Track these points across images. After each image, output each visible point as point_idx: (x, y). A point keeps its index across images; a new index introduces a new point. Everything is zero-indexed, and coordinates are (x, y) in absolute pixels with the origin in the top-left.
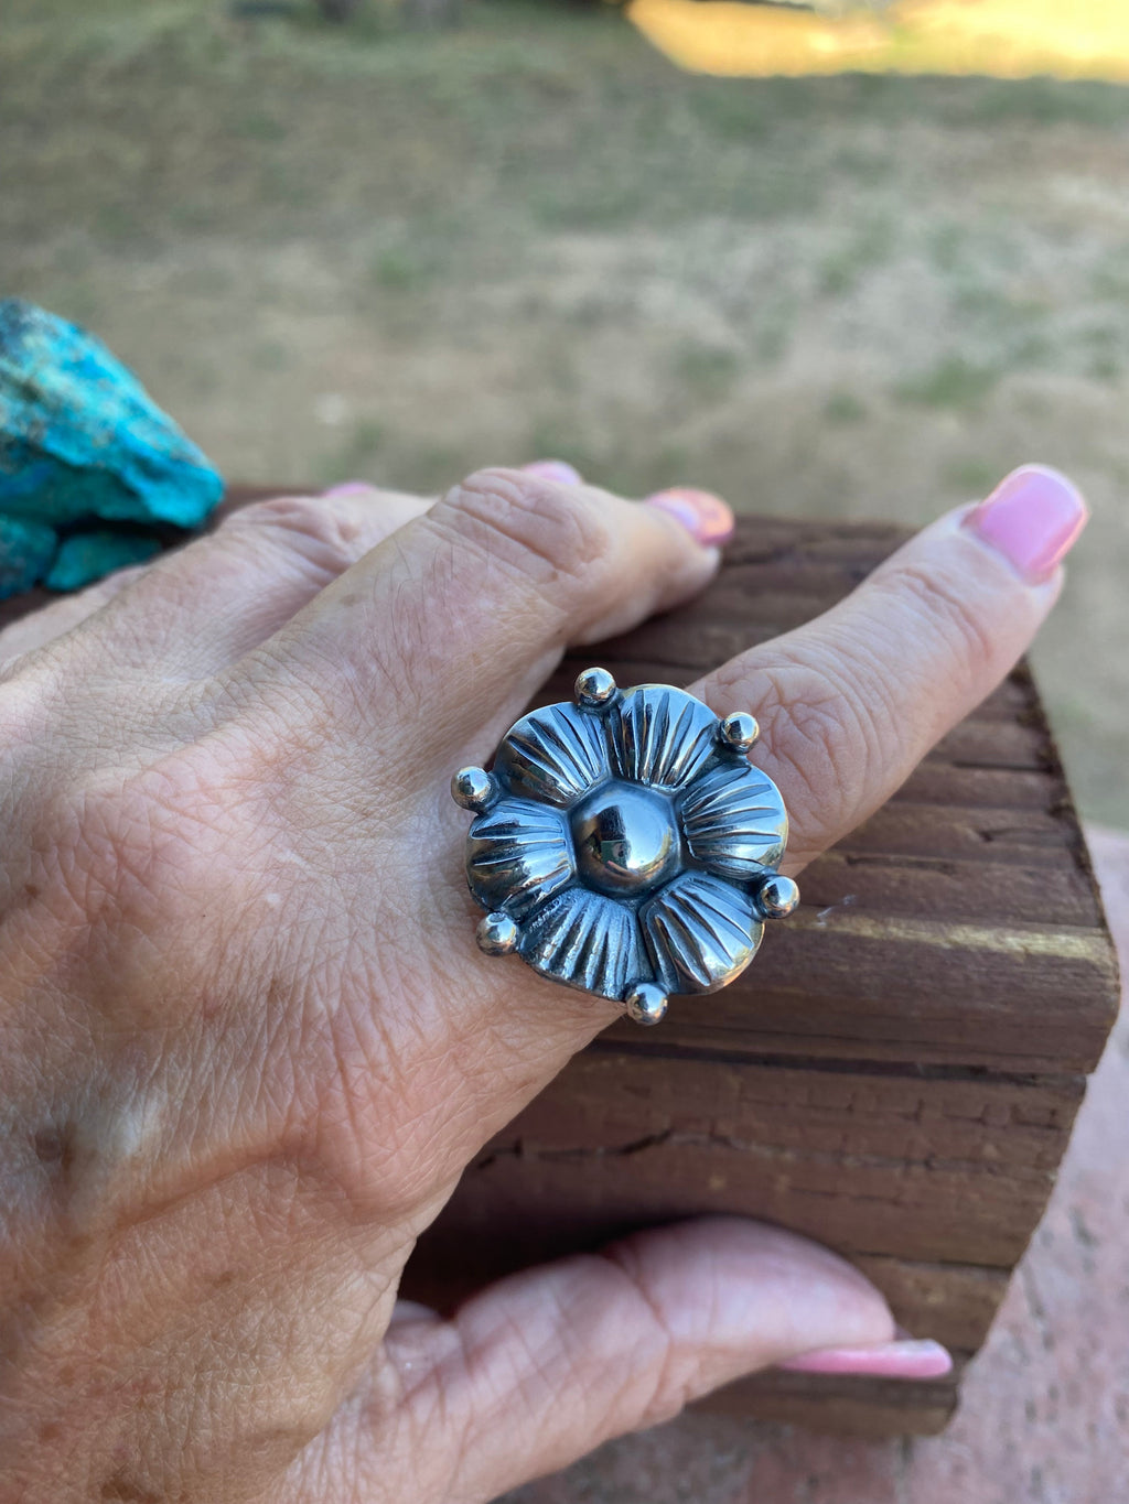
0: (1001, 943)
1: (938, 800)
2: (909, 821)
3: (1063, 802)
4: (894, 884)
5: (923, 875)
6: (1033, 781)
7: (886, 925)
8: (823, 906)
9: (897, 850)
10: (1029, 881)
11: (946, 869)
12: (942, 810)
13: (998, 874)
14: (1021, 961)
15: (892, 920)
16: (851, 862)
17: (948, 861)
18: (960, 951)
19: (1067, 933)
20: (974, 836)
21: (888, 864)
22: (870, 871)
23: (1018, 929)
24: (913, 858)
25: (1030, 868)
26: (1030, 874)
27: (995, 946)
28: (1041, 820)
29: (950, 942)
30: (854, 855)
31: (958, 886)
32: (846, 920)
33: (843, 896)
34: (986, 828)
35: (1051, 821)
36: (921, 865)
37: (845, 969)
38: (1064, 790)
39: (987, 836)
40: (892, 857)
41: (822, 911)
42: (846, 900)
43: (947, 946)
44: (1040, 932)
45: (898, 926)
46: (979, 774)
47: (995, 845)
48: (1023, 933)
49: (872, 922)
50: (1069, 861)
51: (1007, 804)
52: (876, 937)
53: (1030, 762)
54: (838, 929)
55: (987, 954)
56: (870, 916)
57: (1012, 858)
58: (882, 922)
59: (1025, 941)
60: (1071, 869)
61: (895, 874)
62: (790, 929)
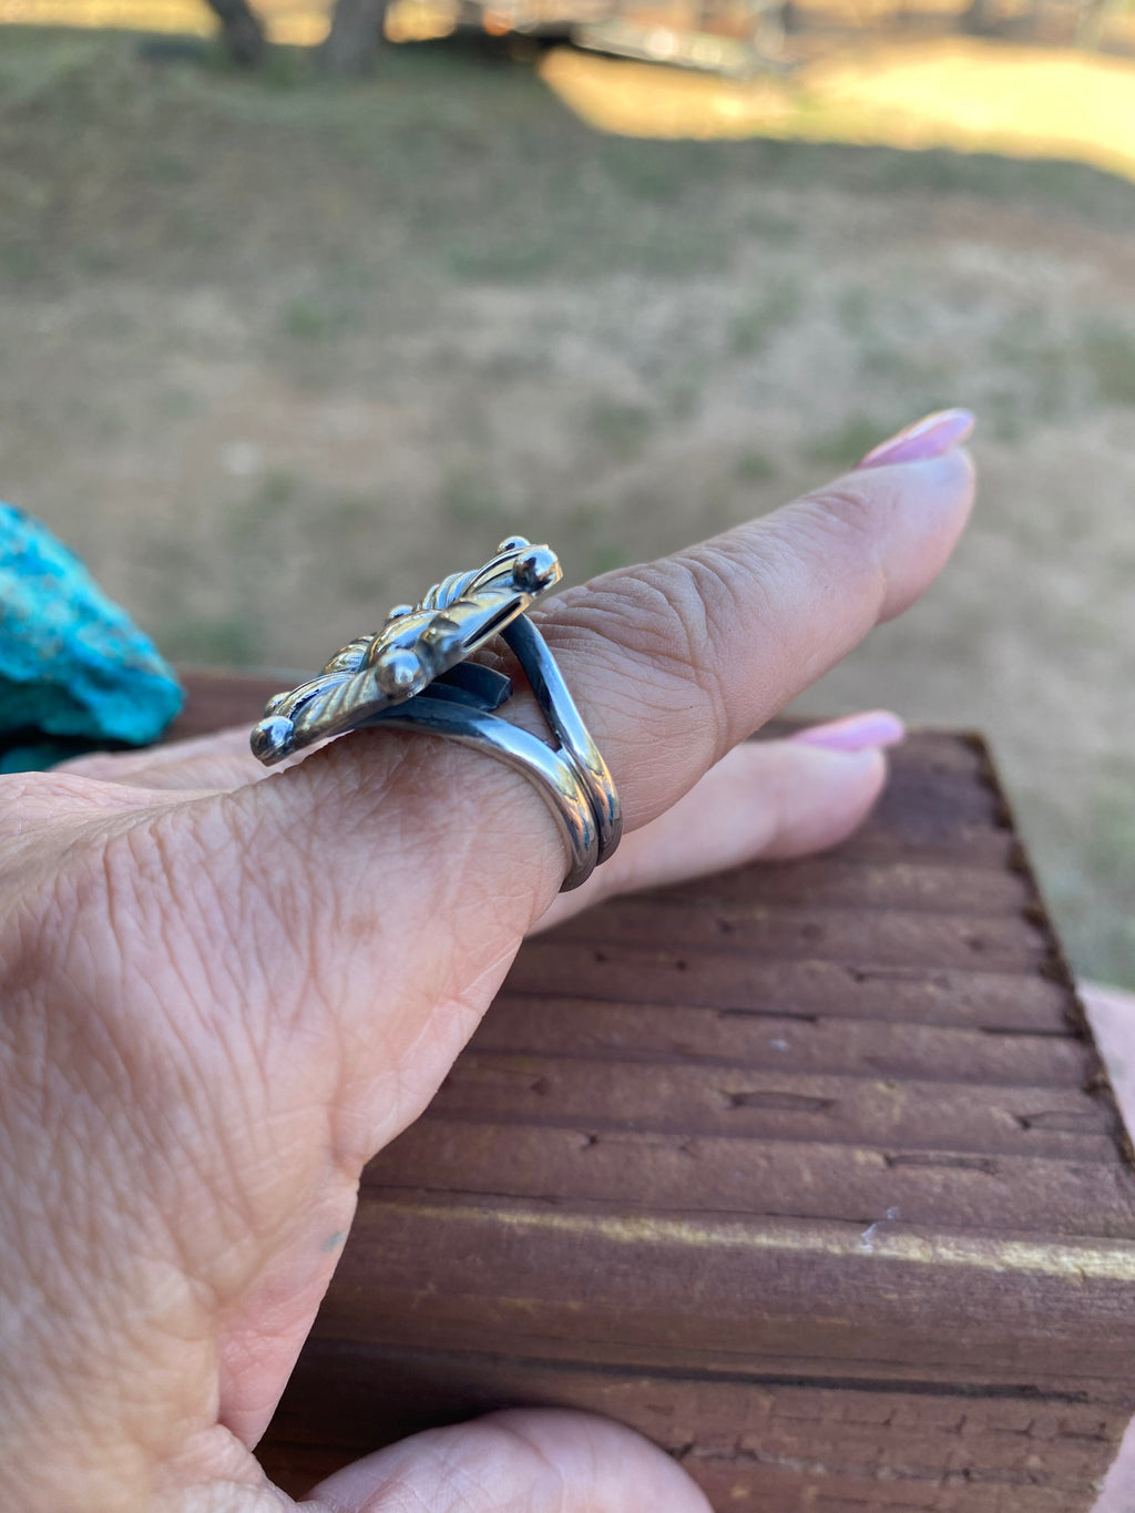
0: (1055, 1264)
1: (970, 1078)
2: (945, 1107)
3: (1099, 1077)
4: (937, 1190)
5: (966, 1177)
6: (1064, 1050)
7: (934, 1244)
8: (865, 1222)
9: (937, 1144)
10: (1075, 1180)
11: (987, 1167)
12: (978, 1091)
13: (1042, 1172)
14: (1078, 1284)
15: (939, 1238)
16: (890, 1162)
17: (989, 1157)
18: (1013, 1276)
19: (1123, 1248)
20: (1012, 1123)
21: (928, 1163)
22: (911, 1173)
23: (1071, 1244)
24: (953, 1154)
25: (1073, 1164)
26: (1075, 1172)
27: (1049, 1268)
28: (1078, 1101)
29: (1002, 1263)
30: (893, 1154)
31: (1003, 1189)
32: (892, 1240)
33: (887, 1208)
34: (1022, 1112)
35: (1088, 1100)
36: (962, 1164)
37: (894, 1296)
38: (1095, 1063)
39: (1025, 1123)
40: (932, 1154)
41: (866, 1229)
42: (890, 1214)
43: (999, 1269)
44: (1093, 1247)
45: (946, 1245)
46: (1009, 1043)
47: (1035, 1134)
48: (1077, 1250)
49: (918, 1241)
50: (1112, 1152)
51: (1041, 1081)
52: (925, 1260)
53: (1056, 1024)
54: (885, 1252)
55: (1043, 1278)
56: (917, 1234)
57: (1053, 1152)
58: (930, 1241)
59: (1081, 1261)
60: (1115, 1165)
61: (937, 1176)
62: (834, 1257)
